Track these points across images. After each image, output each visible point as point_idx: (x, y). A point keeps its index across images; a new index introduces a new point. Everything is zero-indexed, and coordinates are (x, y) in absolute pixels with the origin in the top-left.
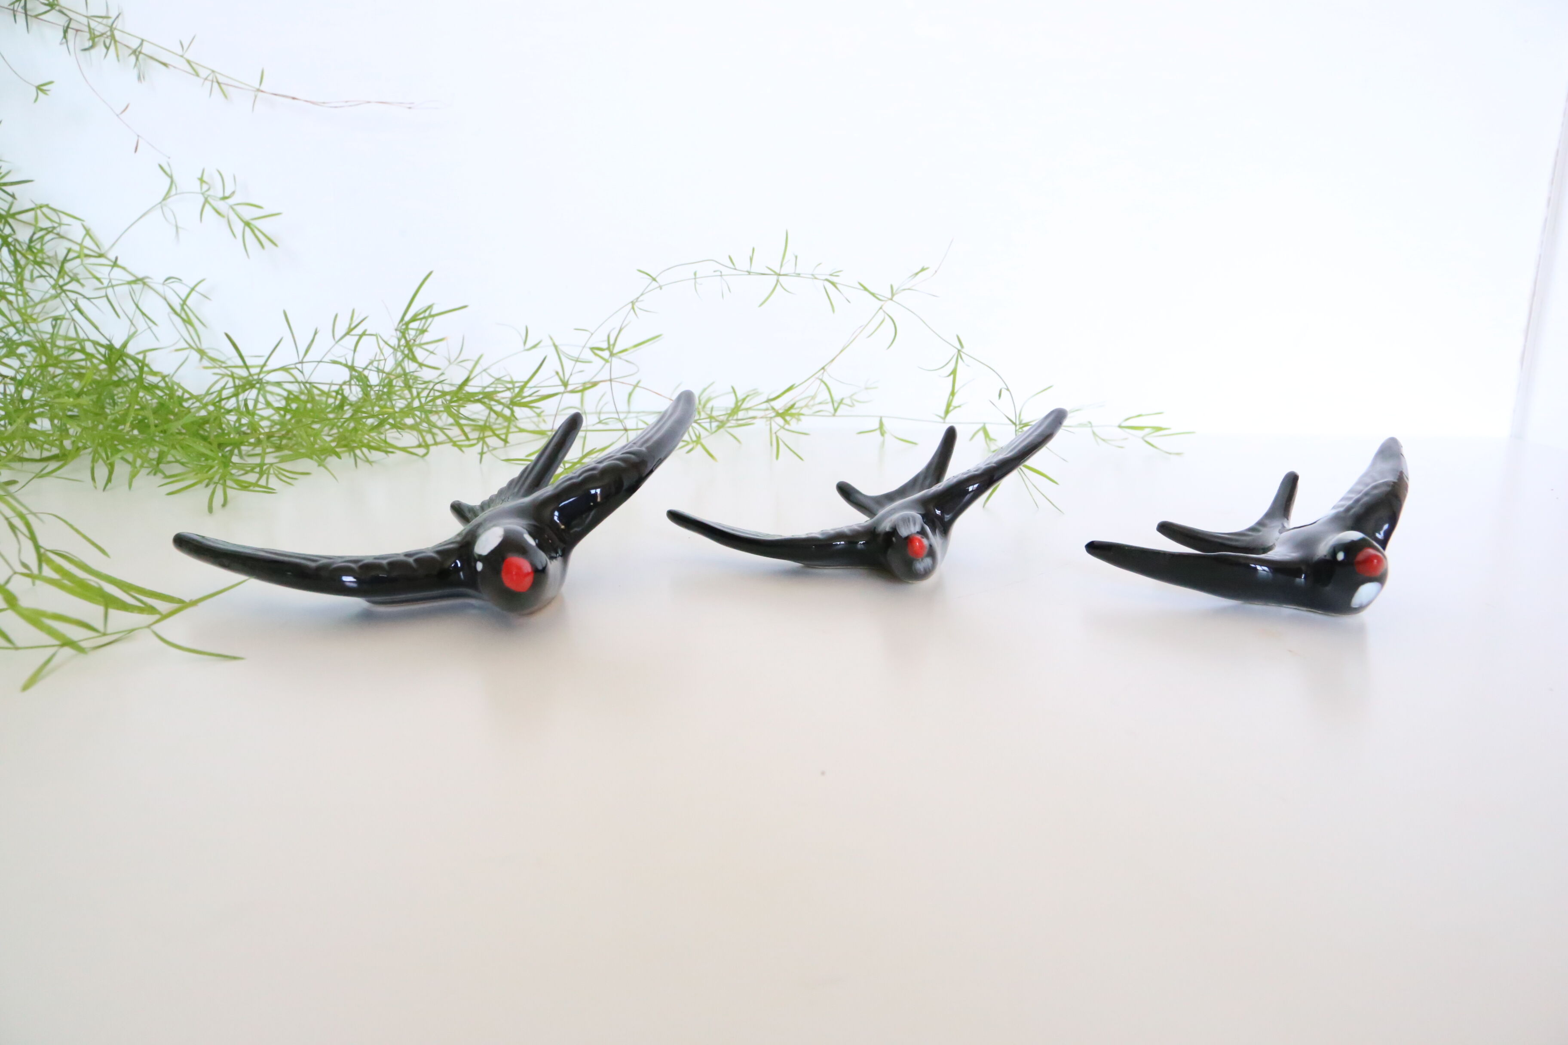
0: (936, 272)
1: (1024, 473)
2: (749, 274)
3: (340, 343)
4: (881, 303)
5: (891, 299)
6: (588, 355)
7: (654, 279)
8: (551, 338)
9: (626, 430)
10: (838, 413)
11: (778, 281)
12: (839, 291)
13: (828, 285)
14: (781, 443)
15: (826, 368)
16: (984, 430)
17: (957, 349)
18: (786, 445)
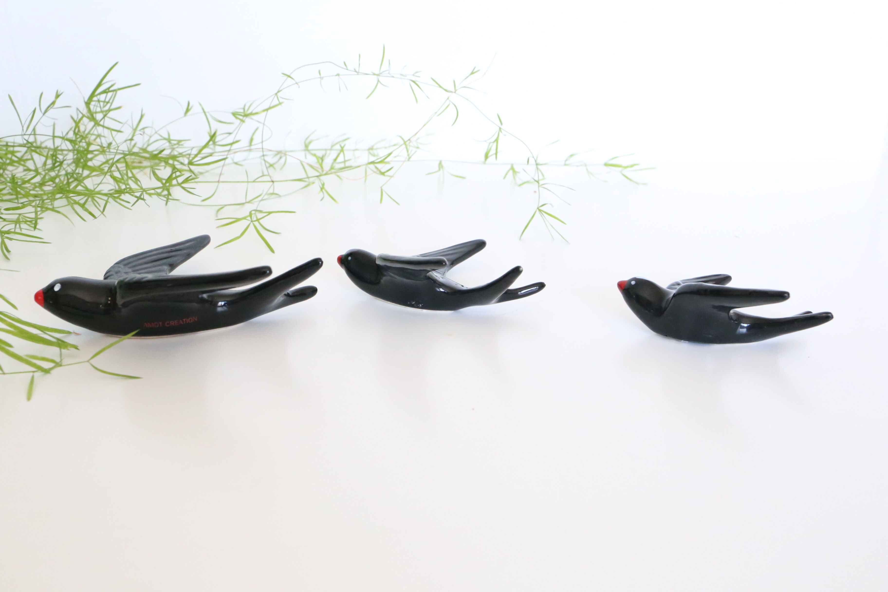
0: (485, 74)
1: (545, 218)
2: (358, 74)
3: (47, 114)
4: (449, 94)
5: (455, 92)
6: (232, 119)
7: (289, 76)
8: (200, 105)
9: (273, 182)
10: (411, 159)
11: (378, 81)
12: (422, 90)
13: (413, 84)
14: (384, 193)
15: (411, 139)
16: (512, 168)
17: (499, 127)
18: (387, 194)
